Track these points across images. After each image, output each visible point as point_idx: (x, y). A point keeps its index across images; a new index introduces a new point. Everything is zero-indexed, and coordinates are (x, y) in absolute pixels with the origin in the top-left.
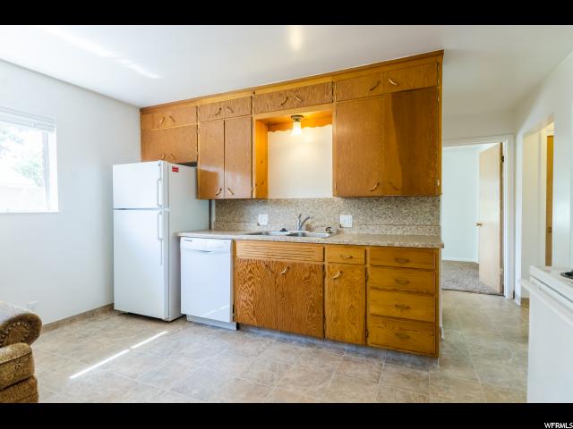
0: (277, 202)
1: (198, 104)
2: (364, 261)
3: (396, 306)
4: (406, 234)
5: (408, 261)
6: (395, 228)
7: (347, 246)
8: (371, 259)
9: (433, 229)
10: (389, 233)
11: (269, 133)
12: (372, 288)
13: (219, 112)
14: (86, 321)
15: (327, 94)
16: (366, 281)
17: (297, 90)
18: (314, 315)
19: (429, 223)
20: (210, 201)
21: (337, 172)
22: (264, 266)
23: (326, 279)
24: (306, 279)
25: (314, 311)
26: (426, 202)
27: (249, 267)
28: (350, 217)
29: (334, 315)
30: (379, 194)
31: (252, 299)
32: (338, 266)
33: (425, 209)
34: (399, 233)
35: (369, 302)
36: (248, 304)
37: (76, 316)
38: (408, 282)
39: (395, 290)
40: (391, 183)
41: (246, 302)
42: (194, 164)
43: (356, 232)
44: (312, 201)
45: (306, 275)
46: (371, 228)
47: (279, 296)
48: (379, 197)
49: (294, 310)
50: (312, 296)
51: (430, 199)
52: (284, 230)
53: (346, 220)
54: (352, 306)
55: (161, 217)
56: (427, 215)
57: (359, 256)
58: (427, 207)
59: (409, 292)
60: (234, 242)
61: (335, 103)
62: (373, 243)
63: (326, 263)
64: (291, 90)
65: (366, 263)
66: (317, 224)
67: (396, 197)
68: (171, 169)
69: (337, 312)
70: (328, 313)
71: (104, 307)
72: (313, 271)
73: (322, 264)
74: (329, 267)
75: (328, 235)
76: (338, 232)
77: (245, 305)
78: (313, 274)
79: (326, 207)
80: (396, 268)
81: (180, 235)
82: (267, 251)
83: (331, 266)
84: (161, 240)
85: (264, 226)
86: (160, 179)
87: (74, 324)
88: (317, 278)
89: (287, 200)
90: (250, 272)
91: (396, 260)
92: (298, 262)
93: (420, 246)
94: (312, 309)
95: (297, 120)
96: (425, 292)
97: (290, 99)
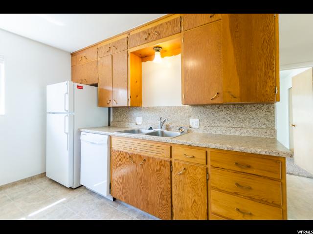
0: (148, 109)
1: (99, 46)
2: (205, 161)
3: (238, 210)
4: (243, 135)
5: (249, 167)
6: (234, 130)
7: (190, 147)
8: (211, 160)
9: (268, 132)
10: (228, 133)
11: (143, 63)
12: (213, 188)
13: (109, 50)
14: (25, 184)
15: (177, 26)
16: (207, 180)
17: (156, 28)
18: (164, 202)
19: (264, 127)
20: (109, 108)
21: (185, 85)
22: (128, 157)
23: (173, 172)
24: (157, 171)
25: (164, 199)
26: (261, 109)
27: (119, 157)
28: (198, 120)
29: (180, 206)
30: (219, 102)
31: (121, 181)
32: (182, 163)
33: (260, 115)
34: (237, 134)
35: (211, 200)
36: (118, 184)
37: (18, 181)
38: (250, 188)
39: (236, 194)
40: (229, 92)
41: (117, 182)
42: (96, 85)
43: (202, 132)
44: (170, 108)
45: (158, 168)
46: (214, 129)
47: (139, 182)
48: (220, 105)
49: (149, 196)
50: (162, 186)
51: (265, 106)
52: (151, 128)
53: (194, 122)
54: (195, 201)
55: (67, 118)
56: (262, 119)
57: (200, 157)
58: (262, 113)
59: (251, 198)
60: (110, 137)
61: (183, 32)
62: (213, 145)
63: (173, 159)
64: (152, 28)
65: (206, 164)
66: (174, 124)
67: (234, 105)
68: (76, 87)
69: (182, 203)
70: (175, 203)
71: (41, 174)
72: (162, 165)
73: (169, 160)
74: (175, 163)
75: (179, 134)
76: (188, 131)
77: (117, 185)
78: (162, 168)
79: (180, 113)
80: (236, 172)
81: (81, 130)
82: (130, 145)
83: (177, 162)
84: (67, 134)
85: (139, 125)
86: (67, 93)
87: (16, 187)
88: (166, 171)
89: (153, 108)
90: (120, 160)
91: (236, 164)
92: (152, 156)
93: (264, 153)
94: (162, 197)
95: (158, 50)
96: (270, 202)
97: (151, 34)
